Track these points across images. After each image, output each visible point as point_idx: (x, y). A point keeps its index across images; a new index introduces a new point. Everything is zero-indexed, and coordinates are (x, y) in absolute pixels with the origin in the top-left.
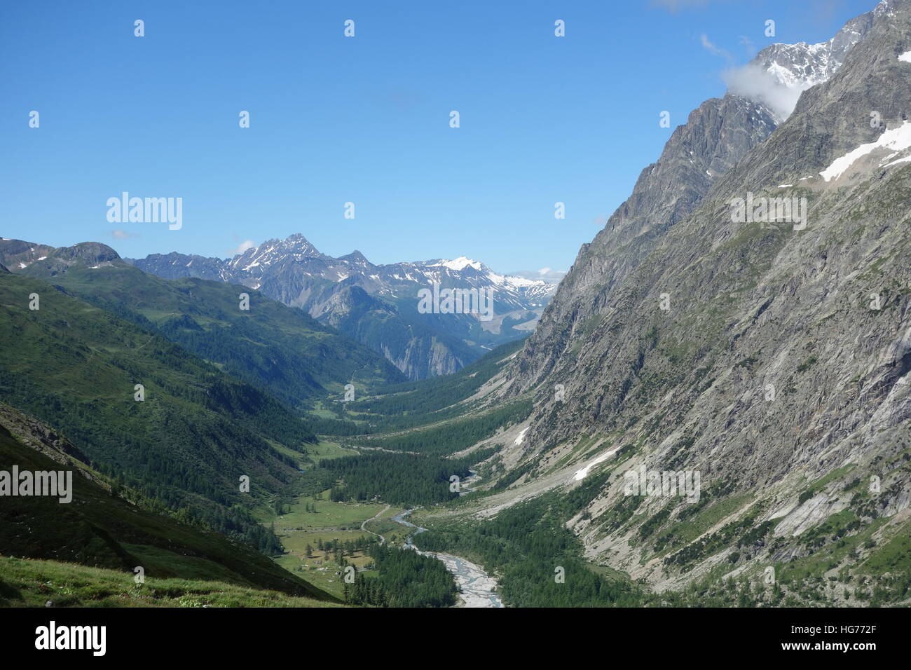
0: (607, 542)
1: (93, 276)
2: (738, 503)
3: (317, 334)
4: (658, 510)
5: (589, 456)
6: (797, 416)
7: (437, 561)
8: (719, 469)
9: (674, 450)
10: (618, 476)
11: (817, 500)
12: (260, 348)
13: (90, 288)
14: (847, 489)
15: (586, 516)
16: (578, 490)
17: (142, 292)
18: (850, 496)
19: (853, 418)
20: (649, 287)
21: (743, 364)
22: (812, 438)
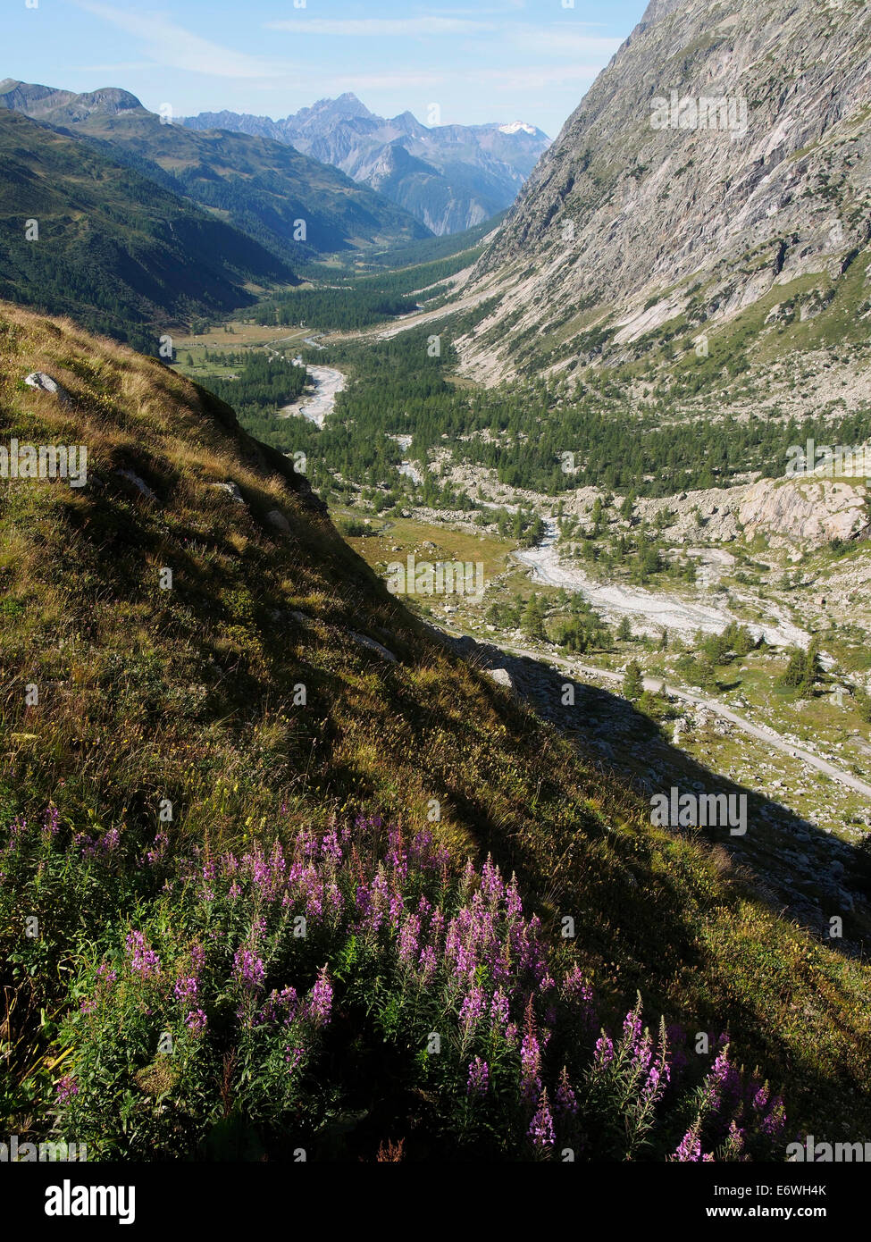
0: (480, 357)
1: (113, 124)
2: (597, 315)
3: (346, 190)
4: (530, 325)
5: (501, 282)
6: (665, 223)
8: (590, 283)
9: (559, 268)
10: (511, 297)
11: (662, 305)
12: (278, 200)
13: (108, 135)
14: (686, 295)
15: (472, 335)
17: (162, 141)
18: (688, 300)
19: (714, 223)
21: (633, 174)
22: (675, 246)
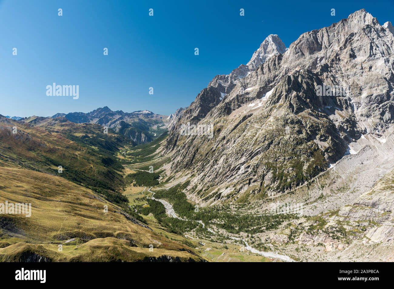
0: (191, 195)
2: (215, 188)
3: (115, 135)
4: (200, 189)
5: (186, 175)
8: (211, 181)
9: (203, 177)
10: (192, 181)
11: (229, 188)
15: (187, 190)
16: (184, 184)
18: (234, 188)
19: (235, 173)
20: (195, 138)
22: (228, 176)
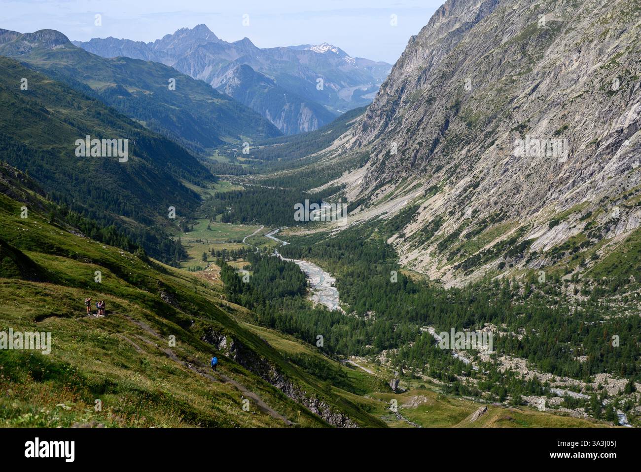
0: (415, 254)
1: (51, 55)
2: (508, 228)
3: (216, 100)
4: (451, 232)
5: (406, 193)
6: (552, 167)
7: (295, 266)
8: (496, 204)
9: (465, 190)
10: (425, 208)
11: (562, 226)
12: (174, 110)
13: (48, 64)
14: (582, 219)
15: (401, 236)
16: (397, 217)
17: (87, 68)
18: (584, 224)
19: (591, 169)
20: (455, 70)
21: (516, 129)
22: (561, 183)
